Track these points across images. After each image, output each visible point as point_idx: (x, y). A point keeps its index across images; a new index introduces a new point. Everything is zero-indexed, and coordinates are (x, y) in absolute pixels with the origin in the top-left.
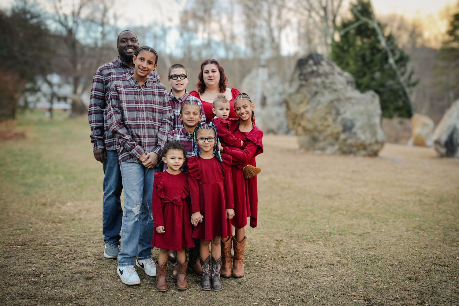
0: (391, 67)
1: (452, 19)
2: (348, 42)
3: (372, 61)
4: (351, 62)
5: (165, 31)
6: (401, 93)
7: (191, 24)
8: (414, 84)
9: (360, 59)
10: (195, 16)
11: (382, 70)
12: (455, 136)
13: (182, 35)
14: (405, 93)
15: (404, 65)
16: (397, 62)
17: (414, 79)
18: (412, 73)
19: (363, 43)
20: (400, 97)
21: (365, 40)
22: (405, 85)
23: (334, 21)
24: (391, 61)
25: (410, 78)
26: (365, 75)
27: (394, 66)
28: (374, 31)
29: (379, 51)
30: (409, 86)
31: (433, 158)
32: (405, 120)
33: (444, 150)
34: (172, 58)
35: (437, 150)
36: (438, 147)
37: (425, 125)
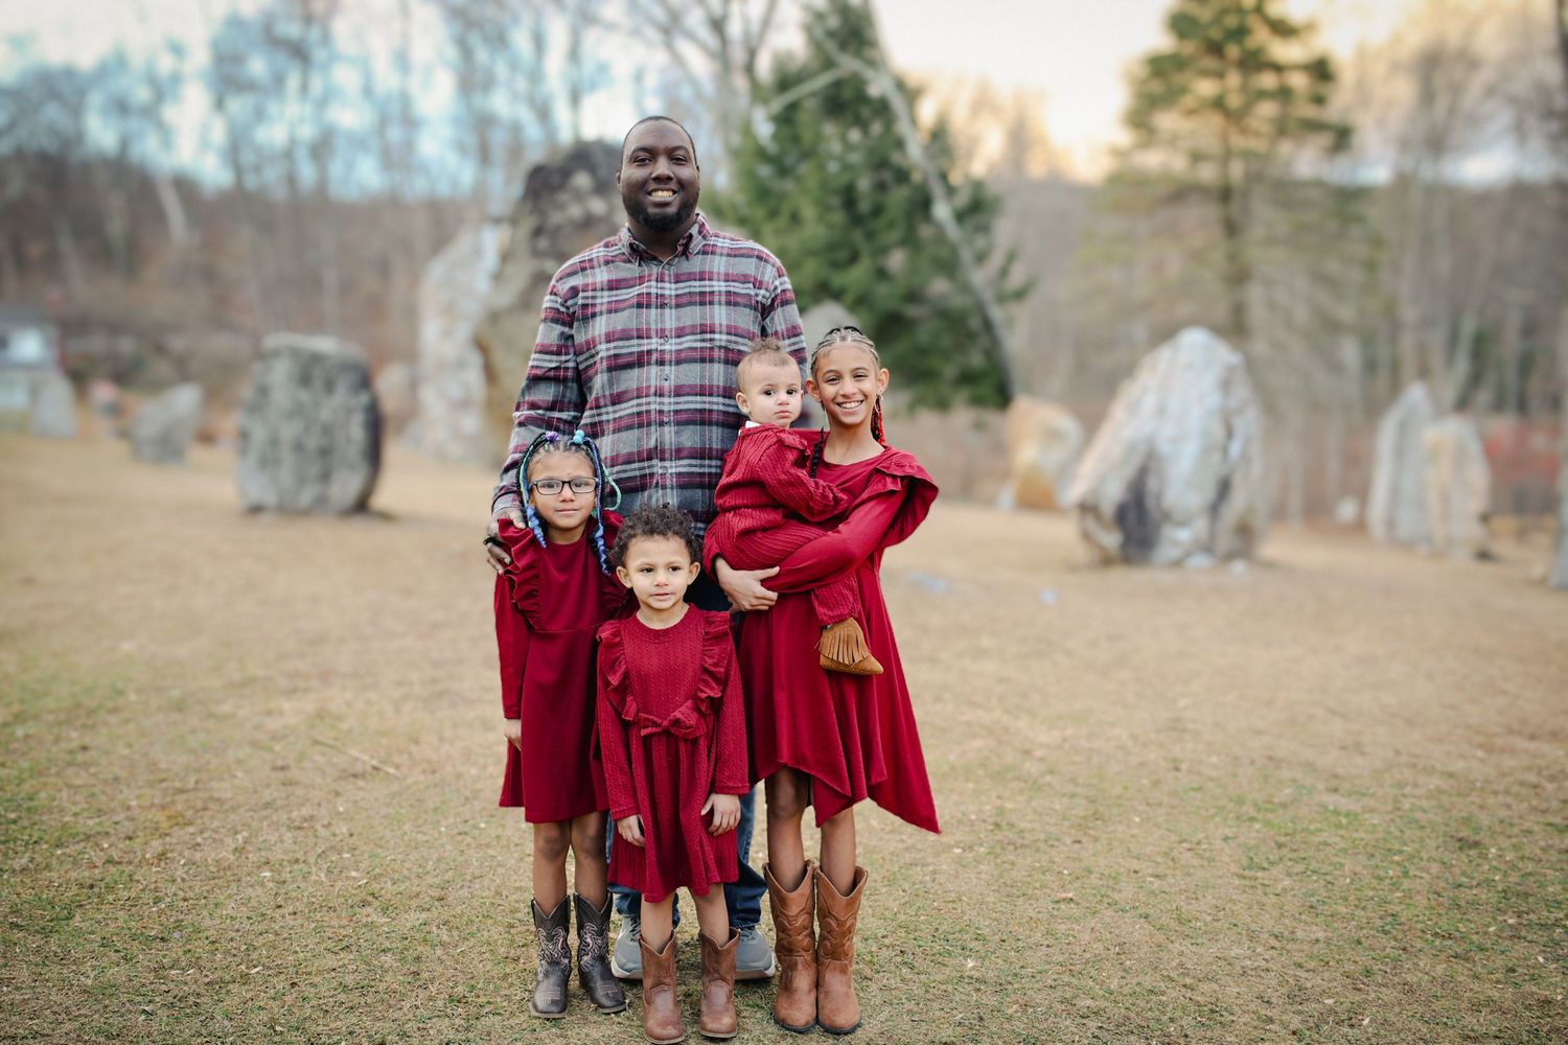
0: (941, 237)
1: (1142, 72)
2: (796, 139)
3: (878, 210)
4: (809, 212)
5: (163, 89)
6: (974, 323)
7: (258, 66)
8: (1020, 295)
9: (836, 201)
10: (273, 41)
11: (910, 241)
13: (219, 104)
14: (988, 325)
15: (984, 229)
16: (961, 216)
17: (1017, 277)
18: (1011, 257)
19: (848, 146)
20: (971, 336)
21: (855, 135)
22: (987, 295)
23: (749, 69)
24: (942, 211)
25: (1004, 272)
26: (854, 258)
27: (953, 232)
28: (882, 108)
29: (902, 176)
30: (1002, 298)
31: (1072, 568)
32: (991, 417)
33: (1111, 540)
34: (185, 186)
35: (1086, 536)
36: (1091, 524)
37: (1052, 436)
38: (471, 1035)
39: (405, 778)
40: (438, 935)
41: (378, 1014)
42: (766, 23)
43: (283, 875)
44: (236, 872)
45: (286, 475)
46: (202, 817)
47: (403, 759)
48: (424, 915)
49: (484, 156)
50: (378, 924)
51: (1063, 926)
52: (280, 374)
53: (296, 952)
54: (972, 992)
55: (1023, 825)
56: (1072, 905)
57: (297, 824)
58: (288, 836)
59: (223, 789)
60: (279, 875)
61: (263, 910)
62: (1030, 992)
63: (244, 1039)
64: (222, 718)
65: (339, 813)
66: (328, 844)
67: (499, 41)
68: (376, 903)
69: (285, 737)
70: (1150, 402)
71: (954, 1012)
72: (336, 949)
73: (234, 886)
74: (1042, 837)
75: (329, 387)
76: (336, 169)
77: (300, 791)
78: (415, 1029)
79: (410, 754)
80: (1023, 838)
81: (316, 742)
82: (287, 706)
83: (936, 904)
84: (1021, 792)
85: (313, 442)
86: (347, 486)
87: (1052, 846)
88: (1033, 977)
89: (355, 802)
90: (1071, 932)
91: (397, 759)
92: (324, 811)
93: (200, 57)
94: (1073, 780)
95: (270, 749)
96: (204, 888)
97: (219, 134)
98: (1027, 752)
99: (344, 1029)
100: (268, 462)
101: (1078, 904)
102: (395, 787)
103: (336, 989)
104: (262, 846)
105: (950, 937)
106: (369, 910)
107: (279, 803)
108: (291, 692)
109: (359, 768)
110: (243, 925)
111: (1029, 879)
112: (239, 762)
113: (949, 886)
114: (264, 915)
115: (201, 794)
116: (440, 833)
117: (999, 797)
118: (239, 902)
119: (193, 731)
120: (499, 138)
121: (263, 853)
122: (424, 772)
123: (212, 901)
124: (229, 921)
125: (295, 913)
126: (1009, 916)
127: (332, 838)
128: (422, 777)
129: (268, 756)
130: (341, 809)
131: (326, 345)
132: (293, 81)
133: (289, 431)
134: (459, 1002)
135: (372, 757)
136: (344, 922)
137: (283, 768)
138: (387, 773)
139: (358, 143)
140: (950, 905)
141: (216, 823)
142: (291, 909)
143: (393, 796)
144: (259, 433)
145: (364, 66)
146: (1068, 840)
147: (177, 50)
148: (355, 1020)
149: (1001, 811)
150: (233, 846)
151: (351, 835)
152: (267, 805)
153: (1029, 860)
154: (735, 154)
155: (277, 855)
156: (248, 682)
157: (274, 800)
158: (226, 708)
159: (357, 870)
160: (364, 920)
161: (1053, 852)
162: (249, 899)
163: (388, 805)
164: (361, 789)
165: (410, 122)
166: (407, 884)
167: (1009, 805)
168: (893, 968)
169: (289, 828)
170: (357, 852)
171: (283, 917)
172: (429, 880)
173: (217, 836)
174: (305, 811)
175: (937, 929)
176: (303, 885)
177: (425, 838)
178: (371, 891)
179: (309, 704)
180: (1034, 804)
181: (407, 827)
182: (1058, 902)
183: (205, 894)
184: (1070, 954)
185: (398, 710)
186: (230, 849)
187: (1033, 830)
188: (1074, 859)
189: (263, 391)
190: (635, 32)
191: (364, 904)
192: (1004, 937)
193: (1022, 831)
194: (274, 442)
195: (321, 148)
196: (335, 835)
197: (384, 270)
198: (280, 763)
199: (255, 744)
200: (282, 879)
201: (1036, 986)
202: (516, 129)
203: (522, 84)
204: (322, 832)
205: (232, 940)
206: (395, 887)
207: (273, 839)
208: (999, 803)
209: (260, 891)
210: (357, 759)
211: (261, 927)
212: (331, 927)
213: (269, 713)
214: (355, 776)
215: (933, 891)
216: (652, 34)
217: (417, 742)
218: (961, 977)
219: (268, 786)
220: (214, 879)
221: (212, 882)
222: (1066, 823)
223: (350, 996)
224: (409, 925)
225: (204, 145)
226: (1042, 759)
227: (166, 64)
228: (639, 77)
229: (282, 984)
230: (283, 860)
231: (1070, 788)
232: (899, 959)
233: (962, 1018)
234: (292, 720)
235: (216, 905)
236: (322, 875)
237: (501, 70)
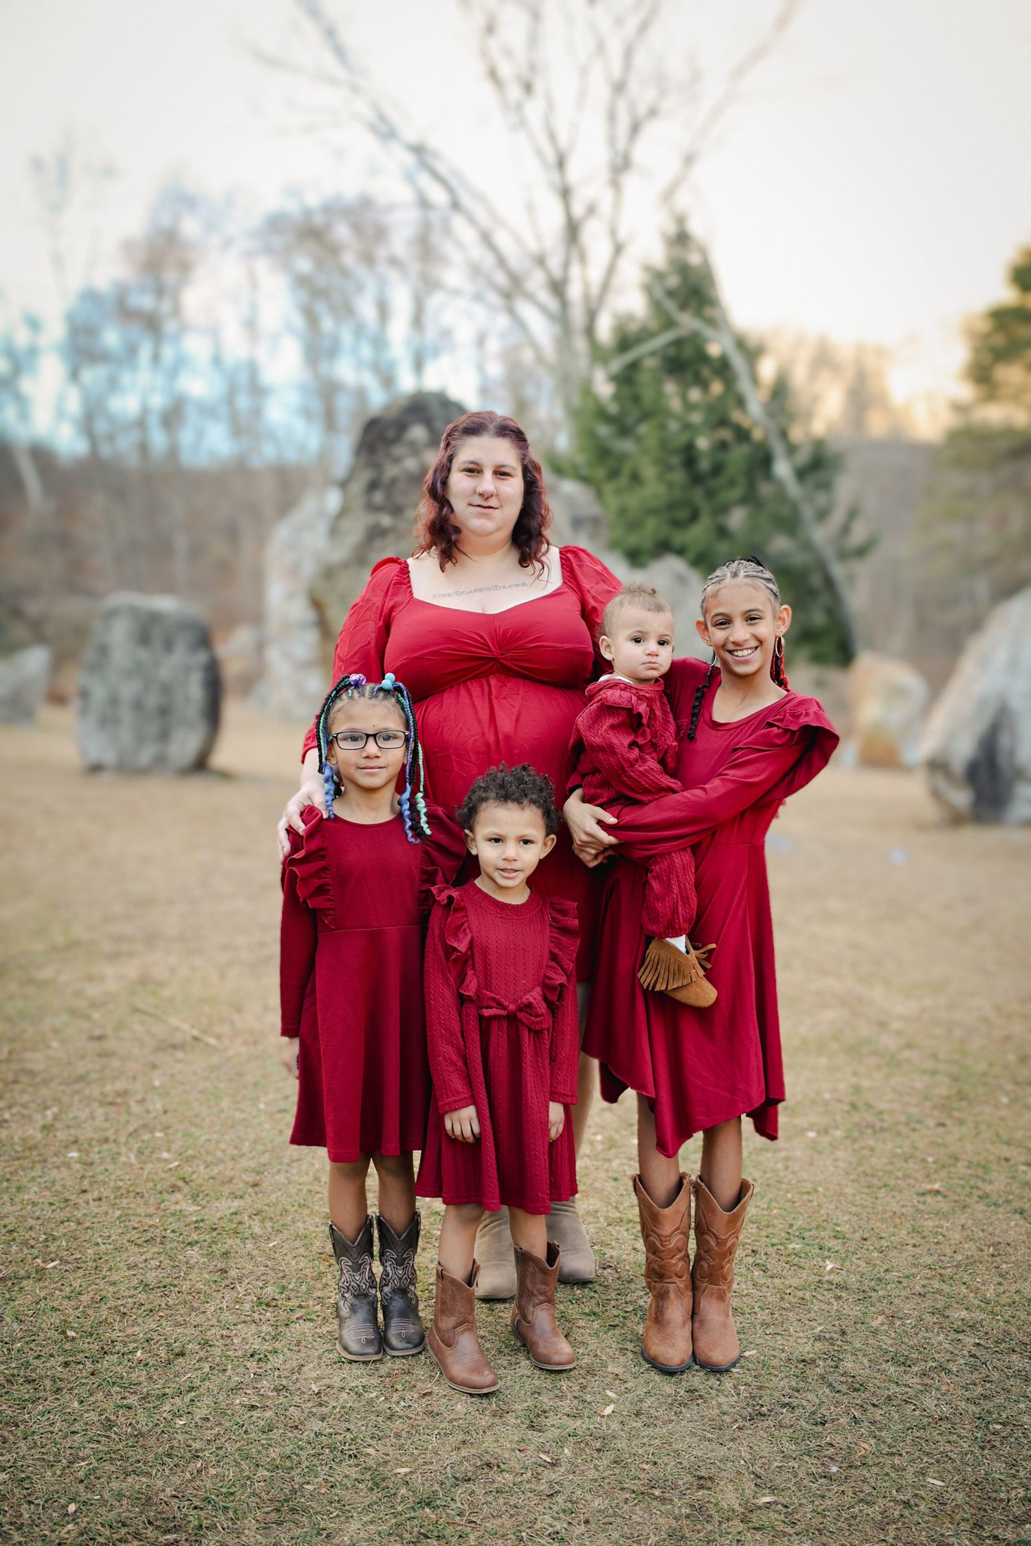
0: (781, 495)
1: (984, 326)
2: (636, 399)
5: (21, 362)
6: (816, 580)
7: (111, 337)
8: (861, 552)
9: (675, 460)
10: (125, 312)
11: (751, 499)
12: (1004, 741)
13: (74, 375)
14: (829, 583)
15: (826, 486)
16: (802, 474)
17: (859, 534)
18: (853, 514)
19: (689, 407)
20: (812, 593)
21: (695, 394)
22: (829, 552)
23: (590, 331)
24: (783, 469)
25: (845, 530)
26: (694, 517)
27: (794, 489)
28: (723, 366)
29: (742, 434)
30: (845, 555)
31: (921, 827)
32: (834, 675)
33: (961, 798)
34: (42, 455)
35: (936, 794)
36: (941, 782)
37: (896, 693)
38: (278, 1345)
39: (225, 1049)
40: (249, 1227)
41: (180, 1319)
42: (606, 286)
43: (92, 1155)
44: (42, 1151)
45: (126, 734)
46: (12, 1091)
47: (224, 1029)
48: (236, 1203)
49: (329, 421)
50: (187, 1213)
51: (930, 1223)
52: (119, 633)
53: (97, 1244)
54: (832, 1300)
55: (882, 1106)
56: (939, 1198)
57: (109, 1099)
58: (100, 1112)
59: (36, 1060)
60: (87, 1155)
61: (66, 1194)
62: (896, 1301)
63: (32, 1346)
64: (44, 983)
65: (154, 1088)
66: (141, 1122)
67: (346, 310)
68: (186, 1189)
69: (105, 1004)
70: (1001, 656)
71: (814, 1323)
72: (139, 1242)
73: (38, 1167)
74: (903, 1119)
75: (168, 646)
76: (186, 436)
77: (115, 1063)
78: (218, 1337)
79: (232, 1023)
80: (882, 1120)
81: (136, 1010)
82: (109, 970)
83: (789, 1195)
84: (878, 1068)
85: (152, 701)
86: (186, 744)
87: (914, 1130)
88: (900, 1282)
89: (172, 1076)
90: (940, 1230)
91: (218, 1029)
92: (138, 1085)
93: (55, 331)
94: (934, 1056)
95: (87, 1017)
96: (8, 1169)
97: (74, 404)
98: (882, 1025)
99: (141, 1335)
100: (108, 721)
101: (945, 1197)
102: (215, 1059)
103: (136, 1288)
104: (72, 1123)
105: (806, 1234)
106: (178, 1196)
107: (93, 1076)
108: (114, 957)
109: (178, 1038)
110: (45, 1212)
111: (890, 1168)
112: (56, 1031)
113: (804, 1175)
114: (67, 1200)
115: (14, 1066)
116: (259, 1110)
117: (855, 1074)
118: (43, 1186)
119: (11, 997)
120: (344, 404)
121: (73, 1131)
122: (245, 1043)
123: (15, 1184)
124: (30, 1207)
125: (100, 1199)
126: (870, 1210)
127: (145, 1115)
128: (243, 1049)
129: (85, 1025)
130: (157, 1083)
131: (165, 604)
132: (145, 352)
133: (128, 690)
134: (268, 1305)
135: (193, 1026)
136: (152, 1210)
137: (100, 1038)
138: (207, 1045)
139: (208, 411)
140: (805, 1197)
141: (26, 1098)
142: (96, 1195)
143: (212, 1068)
144: (99, 692)
145: (214, 333)
146: (931, 1123)
147: (34, 324)
148: (153, 1326)
149: (857, 1089)
150: (41, 1123)
151: (165, 1112)
152: (80, 1079)
153: (889, 1146)
154: (574, 414)
155: (86, 1133)
156: (72, 945)
157: (88, 1073)
158: (46, 973)
159: (169, 1151)
160: (173, 1208)
161: (915, 1136)
162: (54, 1182)
163: (206, 1078)
164: (179, 1061)
165: (258, 391)
166: (221, 1167)
167: (866, 1083)
168: (744, 1271)
169: (102, 1104)
170: (171, 1131)
171: (88, 1203)
172: (244, 1163)
173: (25, 1112)
174: (120, 1085)
175: (791, 1226)
176: (111, 1167)
177: (242, 1116)
178: (182, 1176)
179: (132, 970)
180: (893, 1081)
181: (225, 1103)
182: (923, 1194)
183: (8, 1176)
184: (939, 1256)
185: (222, 976)
186: (38, 1126)
187: (892, 1112)
188: (939, 1145)
189: (104, 650)
190: (478, 297)
191: (174, 1189)
192: (866, 1235)
193: (881, 1113)
194: (114, 701)
195: (173, 416)
196: (148, 1112)
197: (232, 534)
198: (97, 1032)
199: (73, 1012)
200: (90, 1160)
201: (904, 1293)
202: (361, 394)
203: (366, 351)
204: (136, 1108)
205: (31, 1228)
206: (208, 1170)
207: (83, 1115)
208: (854, 1080)
209: (65, 1172)
210: (177, 1029)
211: (62, 1215)
212: (137, 1215)
213: (90, 978)
214: (174, 1047)
215: (786, 1180)
216: (493, 298)
217: (239, 1010)
218: (819, 1281)
219: (82, 1057)
220: (19, 1159)
221: (17, 1163)
222: (928, 1104)
223: (151, 1296)
224: (219, 1215)
225: (60, 414)
226: (899, 1033)
227: (22, 338)
228: (481, 341)
229: (79, 1280)
230: (92, 1139)
231: (930, 1064)
232: (750, 1260)
233: (821, 1331)
234: (112, 986)
235: (19, 1189)
236: (132, 1156)
237: (346, 337)
